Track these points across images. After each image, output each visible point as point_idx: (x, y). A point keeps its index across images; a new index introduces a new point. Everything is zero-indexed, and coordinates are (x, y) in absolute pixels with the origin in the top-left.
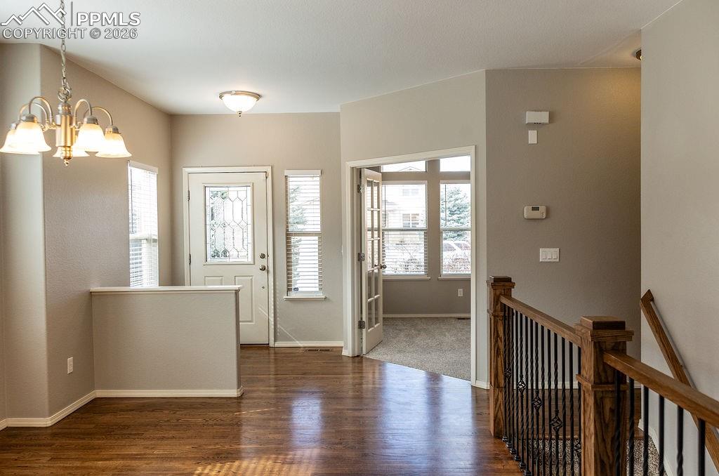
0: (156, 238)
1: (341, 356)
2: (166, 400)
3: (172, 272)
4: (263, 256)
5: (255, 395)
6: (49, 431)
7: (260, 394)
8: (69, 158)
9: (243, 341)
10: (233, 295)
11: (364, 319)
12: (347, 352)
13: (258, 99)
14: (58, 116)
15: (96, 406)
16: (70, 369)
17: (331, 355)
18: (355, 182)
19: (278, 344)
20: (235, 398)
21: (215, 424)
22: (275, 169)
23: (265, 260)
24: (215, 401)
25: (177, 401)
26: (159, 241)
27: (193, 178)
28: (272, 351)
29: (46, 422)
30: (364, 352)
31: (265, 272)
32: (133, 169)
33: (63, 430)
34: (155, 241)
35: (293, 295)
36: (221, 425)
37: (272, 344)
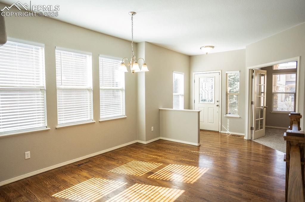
0: (183, 94)
1: (243, 139)
2: (177, 143)
3: (189, 105)
4: (218, 102)
5: (203, 146)
6: (146, 145)
7: (206, 146)
8: (133, 72)
9: (201, 128)
10: (197, 113)
11: (253, 126)
12: (246, 138)
13: (213, 48)
14: (131, 62)
15: (160, 141)
16: (152, 130)
17: (240, 138)
18: (251, 75)
19: (222, 132)
20: (197, 146)
21: (186, 152)
22: (222, 71)
23: (218, 103)
24: (191, 146)
25: (181, 144)
26: (184, 96)
27: (196, 76)
28: (220, 134)
29: (145, 143)
30: (253, 139)
31: (218, 107)
32: (175, 74)
33: (149, 146)
34: (183, 95)
35: (228, 115)
36: (187, 153)
37: (220, 132)
